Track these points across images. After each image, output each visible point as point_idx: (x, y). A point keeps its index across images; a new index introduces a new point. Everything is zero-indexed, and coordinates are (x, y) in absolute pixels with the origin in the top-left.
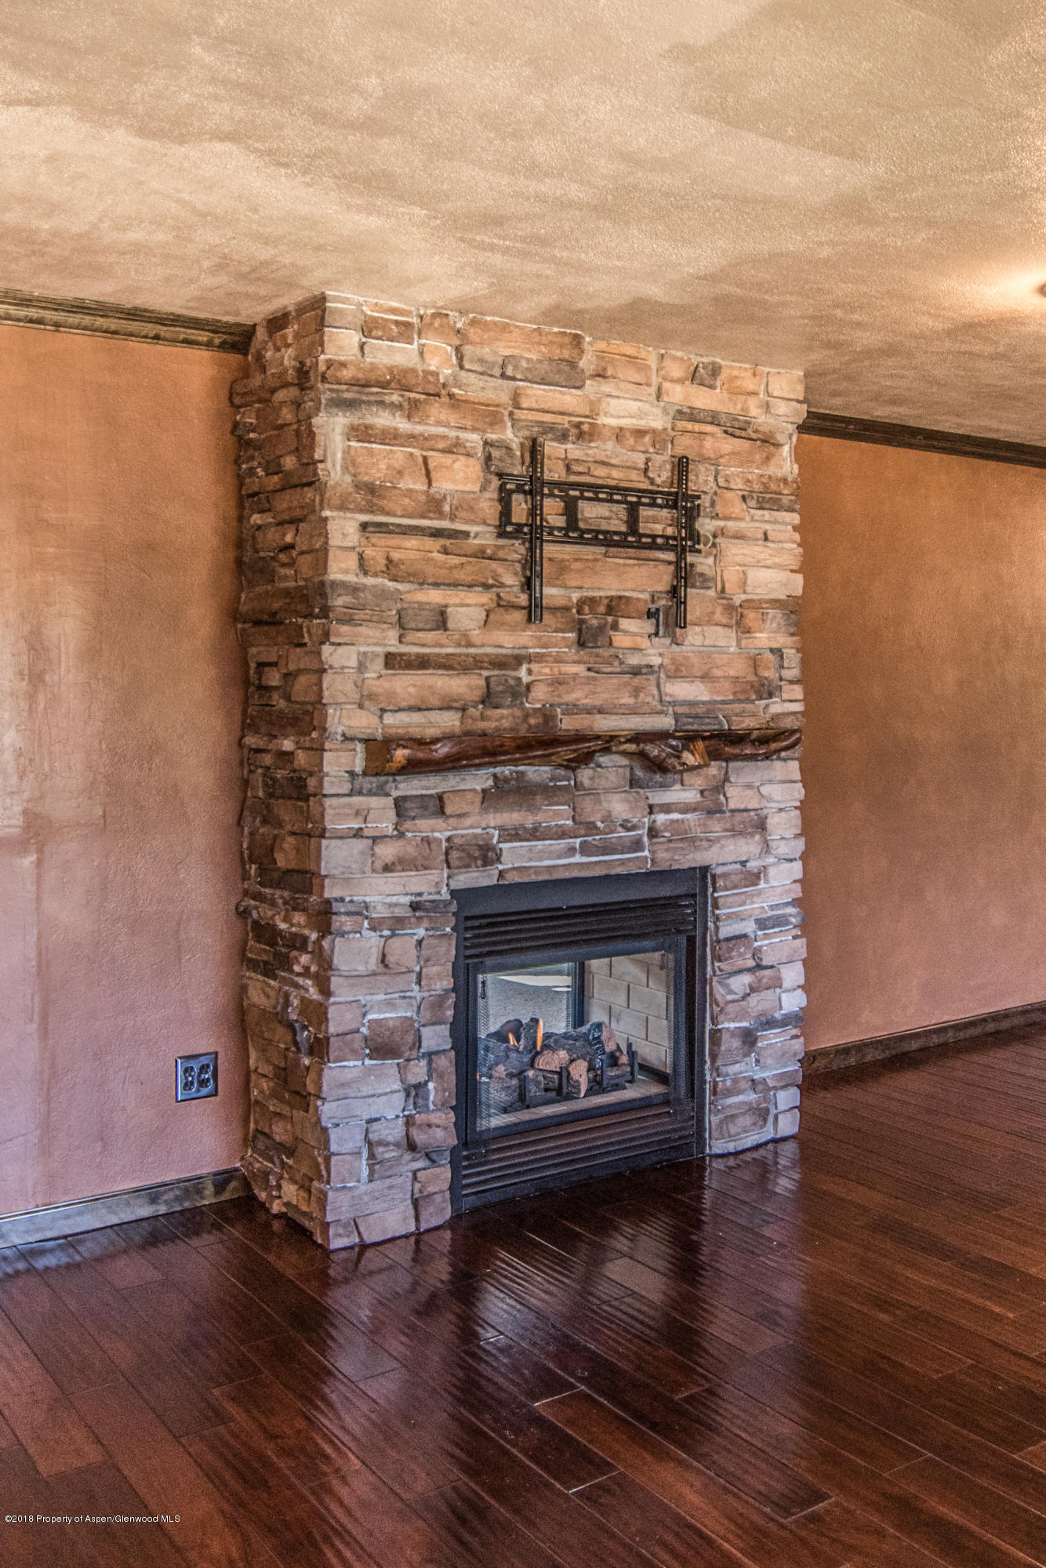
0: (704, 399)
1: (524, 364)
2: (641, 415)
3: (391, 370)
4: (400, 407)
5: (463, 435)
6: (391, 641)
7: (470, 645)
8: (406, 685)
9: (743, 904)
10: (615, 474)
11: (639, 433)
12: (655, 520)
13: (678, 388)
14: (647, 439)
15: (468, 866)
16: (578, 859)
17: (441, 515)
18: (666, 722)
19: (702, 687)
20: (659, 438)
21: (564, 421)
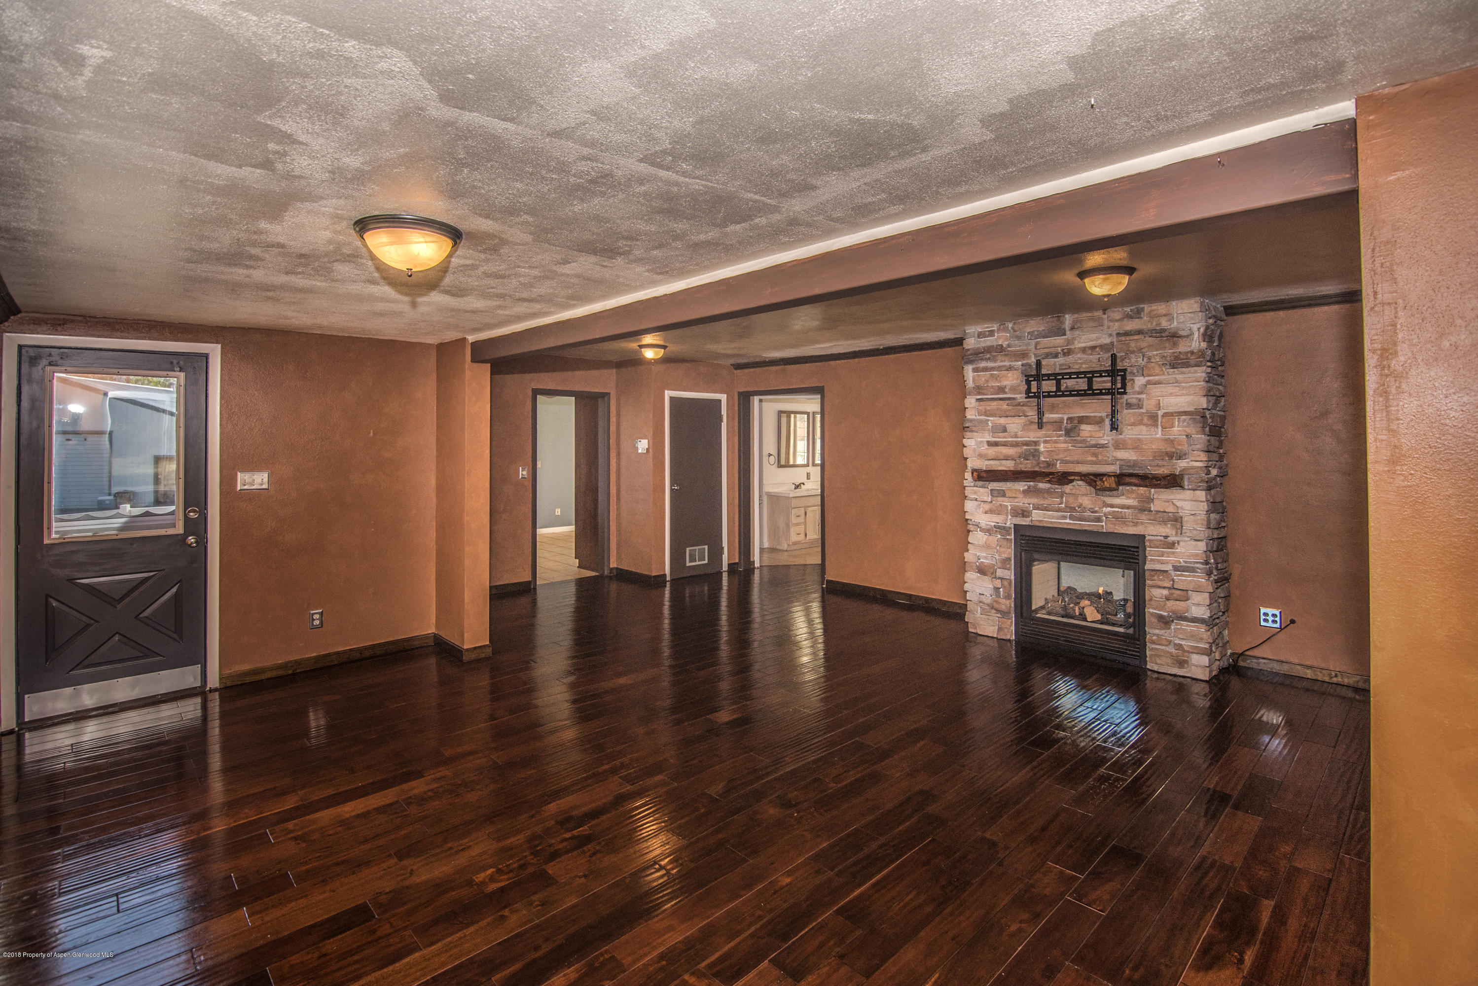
0: (1131, 325)
1: (1036, 333)
2: (1098, 339)
3: (984, 348)
4: (989, 359)
5: (1013, 364)
6: (988, 437)
7: (1016, 437)
8: (992, 451)
9: (1163, 556)
10: (1084, 366)
11: (1093, 348)
12: (1104, 382)
13: (1117, 324)
14: (1098, 349)
15: (1017, 516)
16: (1068, 521)
17: (1005, 393)
18: (1114, 469)
19: (1132, 453)
20: (1103, 347)
21: (1059, 349)
